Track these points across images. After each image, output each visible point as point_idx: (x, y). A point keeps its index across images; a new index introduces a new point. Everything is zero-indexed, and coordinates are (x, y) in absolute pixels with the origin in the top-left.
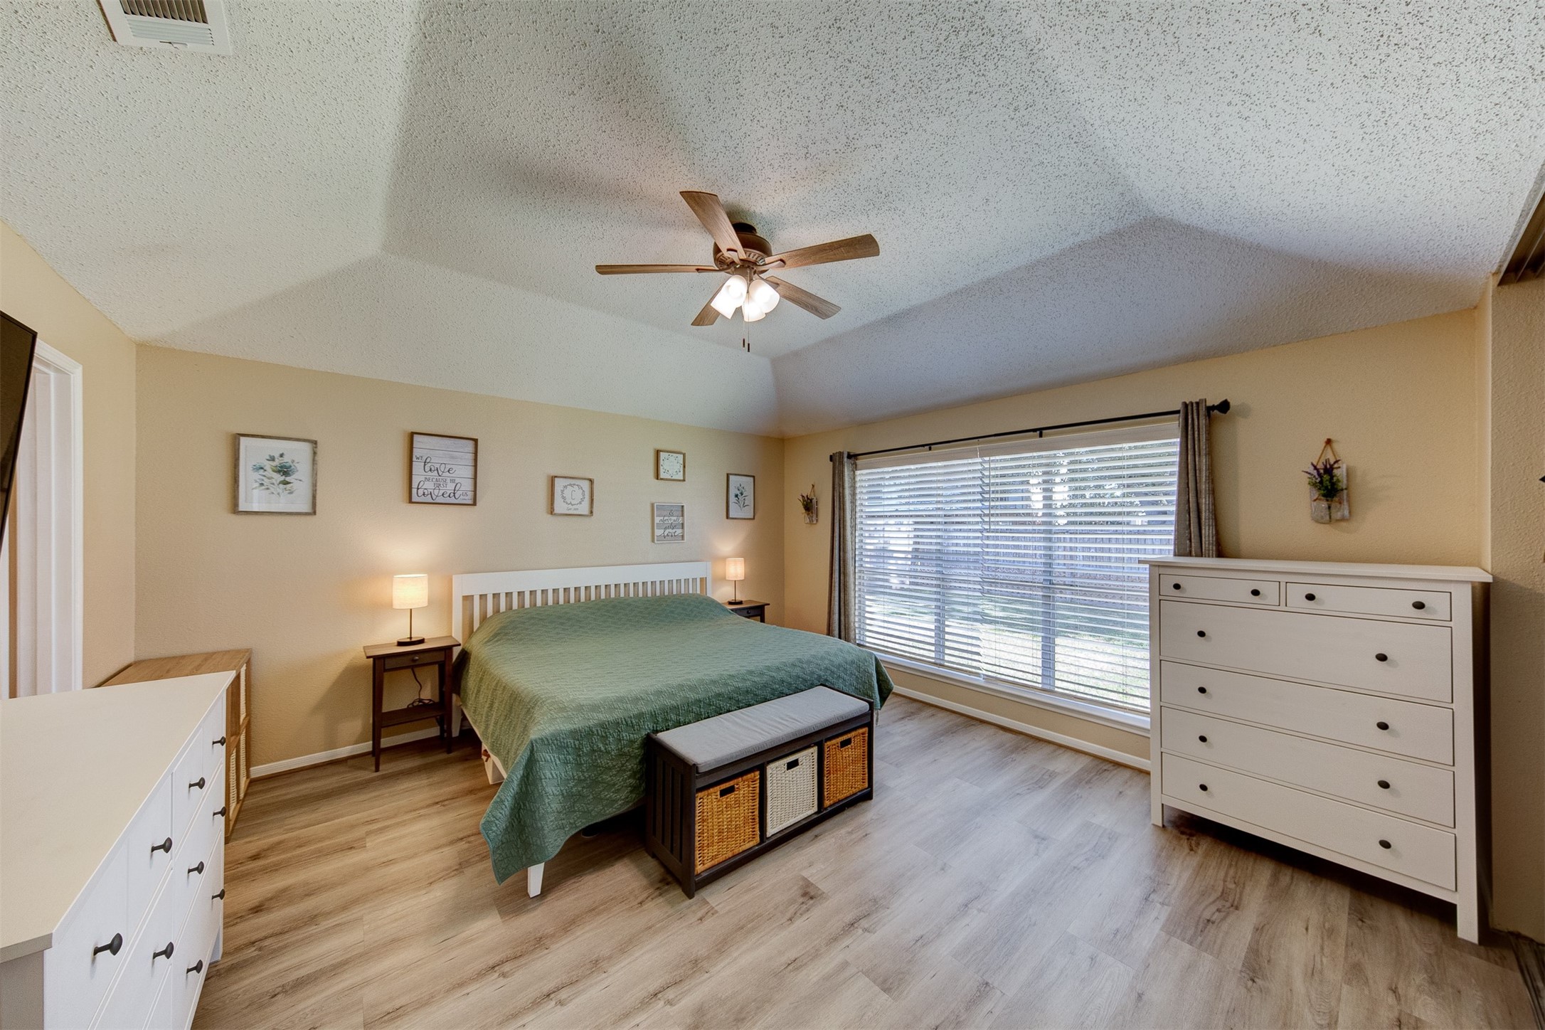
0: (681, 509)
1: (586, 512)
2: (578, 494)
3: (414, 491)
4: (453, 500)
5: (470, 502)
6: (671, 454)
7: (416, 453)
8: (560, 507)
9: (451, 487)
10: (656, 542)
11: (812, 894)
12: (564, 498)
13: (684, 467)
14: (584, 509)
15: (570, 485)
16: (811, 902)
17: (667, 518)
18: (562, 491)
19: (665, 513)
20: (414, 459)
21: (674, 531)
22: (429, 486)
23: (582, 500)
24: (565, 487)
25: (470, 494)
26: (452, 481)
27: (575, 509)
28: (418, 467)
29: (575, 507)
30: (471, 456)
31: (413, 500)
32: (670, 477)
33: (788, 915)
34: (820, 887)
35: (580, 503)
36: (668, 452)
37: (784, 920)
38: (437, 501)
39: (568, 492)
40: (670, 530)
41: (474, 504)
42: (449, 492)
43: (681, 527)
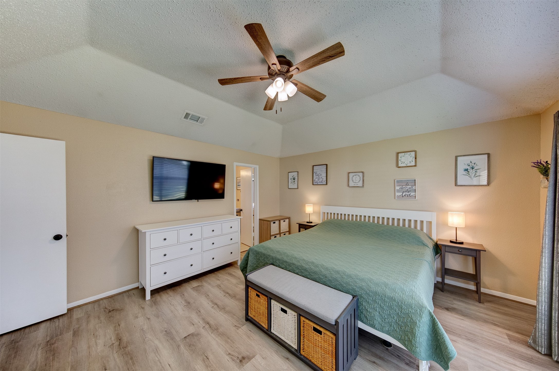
0: (414, 182)
1: (361, 185)
2: (358, 178)
3: (314, 181)
4: (321, 184)
5: (325, 184)
6: (406, 153)
7: (314, 171)
8: (351, 184)
9: (321, 179)
10: (396, 199)
11: (243, 361)
12: (353, 180)
13: (416, 158)
14: (360, 184)
15: (355, 175)
16: (238, 361)
17: (404, 187)
18: (352, 178)
19: (403, 184)
20: (314, 173)
21: (409, 193)
22: (317, 180)
23: (360, 181)
24: (353, 176)
25: (325, 182)
26: (322, 178)
27: (357, 185)
28: (314, 174)
29: (357, 183)
30: (326, 170)
31: (314, 184)
32: (406, 165)
33: (232, 353)
34: (248, 364)
35: (359, 182)
36: (403, 152)
37: (229, 352)
38: (318, 184)
39: (354, 178)
40: (407, 193)
41: (327, 184)
42: (321, 181)
43: (414, 191)
